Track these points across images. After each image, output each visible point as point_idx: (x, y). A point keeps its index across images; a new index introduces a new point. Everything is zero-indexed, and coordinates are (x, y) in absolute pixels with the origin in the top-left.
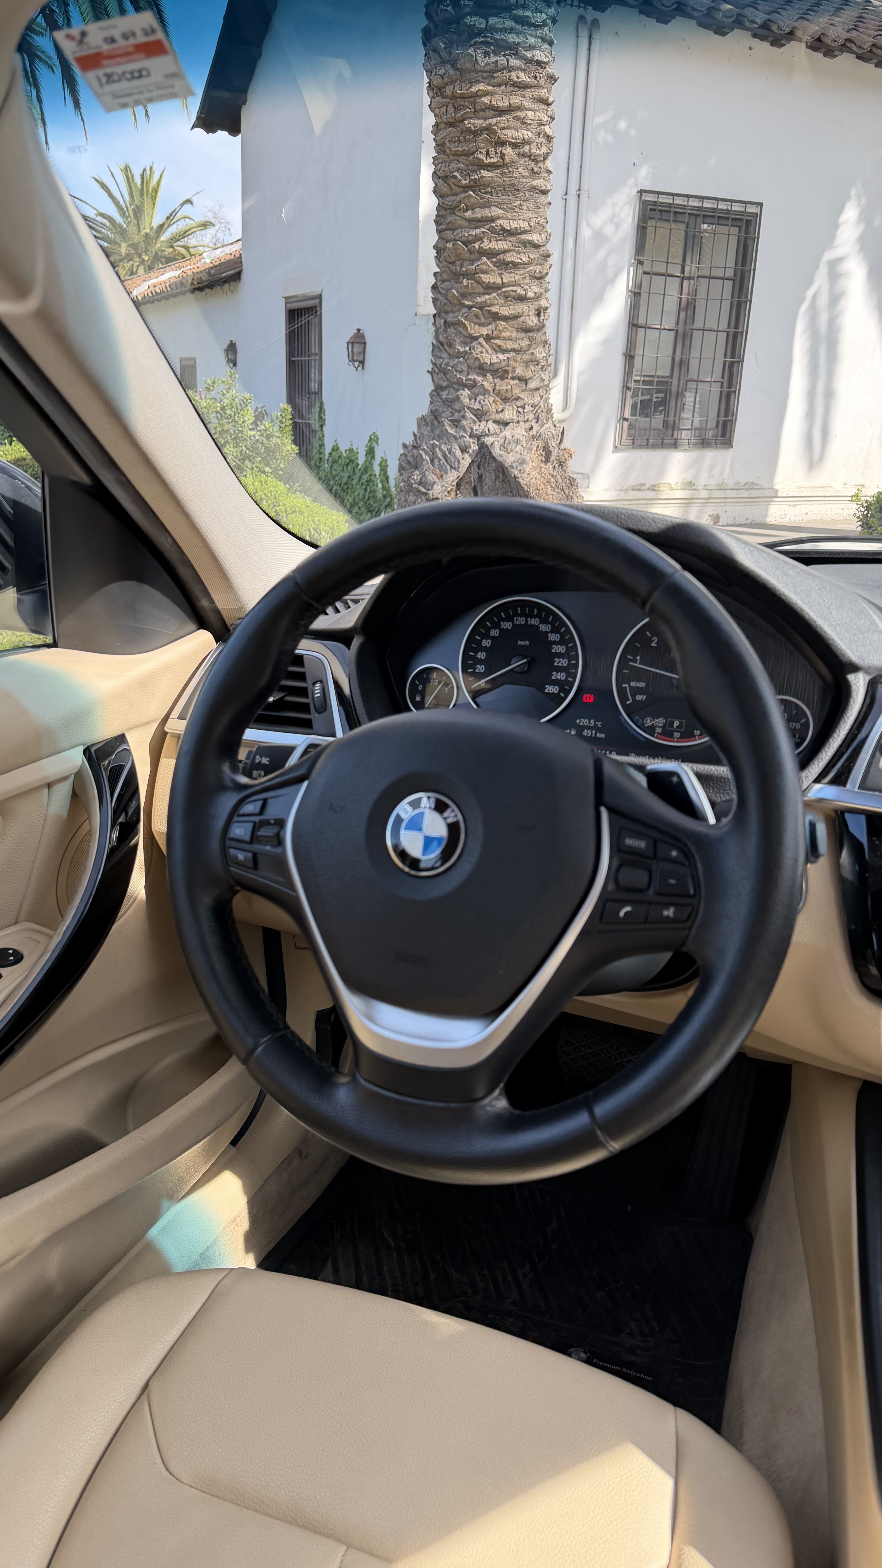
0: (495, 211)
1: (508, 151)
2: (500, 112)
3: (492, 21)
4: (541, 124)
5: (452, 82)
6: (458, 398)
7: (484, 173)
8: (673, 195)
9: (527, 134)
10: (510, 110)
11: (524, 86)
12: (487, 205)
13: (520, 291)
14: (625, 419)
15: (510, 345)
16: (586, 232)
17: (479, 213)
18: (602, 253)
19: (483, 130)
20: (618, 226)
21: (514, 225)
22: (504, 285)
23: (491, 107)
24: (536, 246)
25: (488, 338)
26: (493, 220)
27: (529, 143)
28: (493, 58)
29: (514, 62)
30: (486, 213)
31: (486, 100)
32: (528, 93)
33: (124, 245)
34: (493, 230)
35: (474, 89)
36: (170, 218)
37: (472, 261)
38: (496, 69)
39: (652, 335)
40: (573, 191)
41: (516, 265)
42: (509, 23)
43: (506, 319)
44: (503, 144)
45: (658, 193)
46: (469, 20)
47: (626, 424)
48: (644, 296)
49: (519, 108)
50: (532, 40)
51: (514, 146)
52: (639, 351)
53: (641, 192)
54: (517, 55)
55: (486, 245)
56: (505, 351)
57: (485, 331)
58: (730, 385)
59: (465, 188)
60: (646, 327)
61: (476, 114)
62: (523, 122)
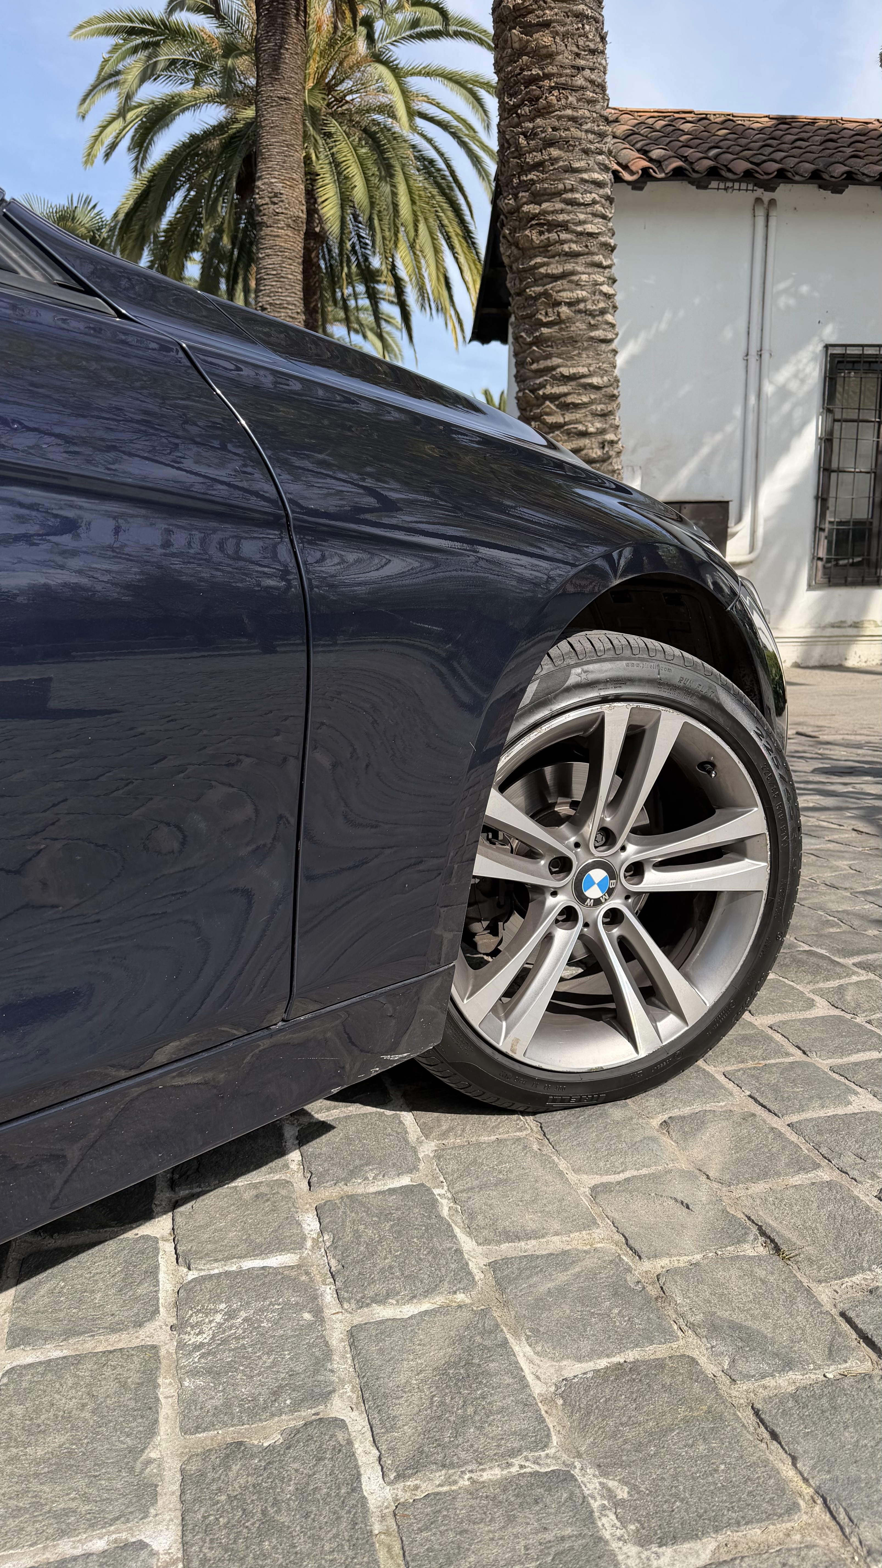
0: (556, 361)
1: (564, 310)
2: (555, 278)
3: (545, 205)
4: (596, 284)
5: (517, 260)
7: (545, 330)
8: (863, 346)
9: (581, 294)
10: (563, 276)
11: (575, 255)
12: (549, 357)
13: (581, 427)
14: (820, 559)
17: (543, 364)
18: (788, 406)
19: (540, 295)
21: (573, 371)
22: (566, 424)
23: (547, 276)
24: (597, 388)
26: (554, 368)
27: (584, 300)
28: (547, 235)
29: (564, 236)
30: (549, 363)
31: (542, 270)
32: (581, 259)
34: (554, 378)
35: (532, 263)
37: (539, 406)
38: (549, 244)
39: (846, 478)
40: (753, 351)
41: (576, 406)
42: (559, 206)
44: (558, 304)
46: (526, 208)
47: (820, 563)
48: (836, 443)
49: (573, 273)
50: (582, 217)
51: (570, 304)
52: (832, 493)
53: (827, 347)
54: (568, 231)
55: (549, 390)
59: (531, 344)
60: (839, 471)
61: (536, 283)
62: (577, 284)
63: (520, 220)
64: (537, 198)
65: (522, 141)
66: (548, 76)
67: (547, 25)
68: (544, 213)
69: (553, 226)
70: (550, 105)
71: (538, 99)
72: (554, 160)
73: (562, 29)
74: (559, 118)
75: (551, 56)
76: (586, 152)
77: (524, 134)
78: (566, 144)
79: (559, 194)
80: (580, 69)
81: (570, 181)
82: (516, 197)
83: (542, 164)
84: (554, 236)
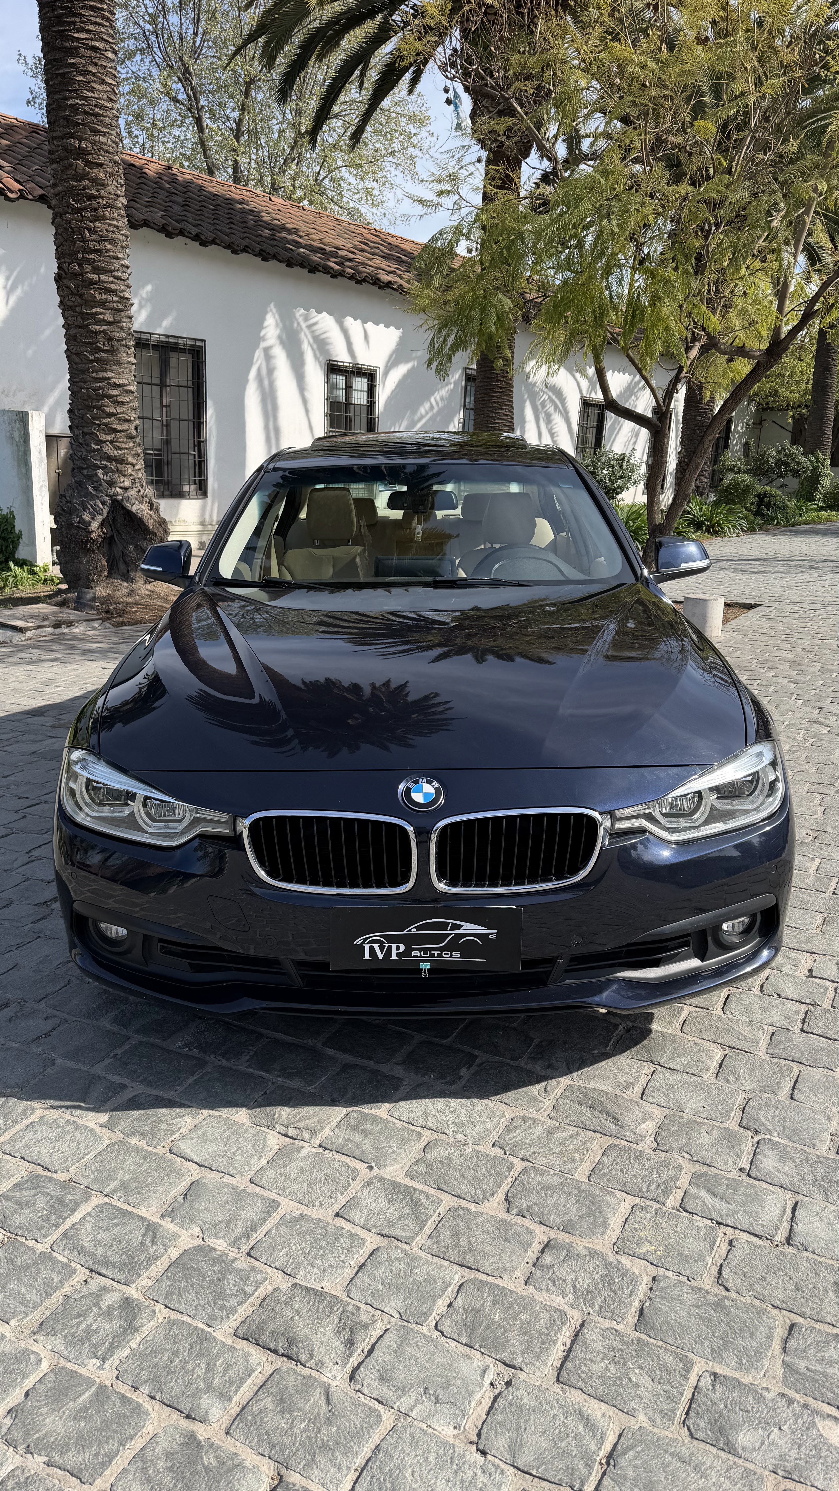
0: (110, 374)
2: (109, 323)
3: (102, 277)
4: (130, 329)
5: (80, 305)
6: (96, 474)
7: (103, 354)
9: (124, 335)
10: (114, 322)
12: (106, 371)
15: (124, 446)
17: (101, 375)
19: (100, 332)
21: (121, 382)
22: (118, 413)
23: (104, 321)
25: (111, 442)
26: (109, 379)
28: (104, 296)
29: (114, 298)
30: (105, 375)
31: (101, 317)
35: (94, 310)
37: (99, 401)
38: (105, 301)
41: (123, 403)
42: (111, 279)
43: (120, 431)
46: (89, 275)
51: (118, 341)
54: (115, 295)
56: (121, 449)
57: (109, 438)
59: (92, 361)
61: (96, 323)
62: (121, 328)
63: (83, 281)
64: (97, 270)
65: (87, 233)
66: (102, 197)
67: (101, 165)
68: (103, 282)
69: (109, 291)
70: (104, 216)
71: (96, 210)
72: (108, 251)
73: (110, 170)
74: (110, 225)
75: (104, 185)
76: (123, 247)
77: (89, 230)
78: (113, 242)
79: (111, 271)
80: (118, 196)
81: (115, 264)
82: (80, 265)
83: (100, 250)
84: (109, 298)
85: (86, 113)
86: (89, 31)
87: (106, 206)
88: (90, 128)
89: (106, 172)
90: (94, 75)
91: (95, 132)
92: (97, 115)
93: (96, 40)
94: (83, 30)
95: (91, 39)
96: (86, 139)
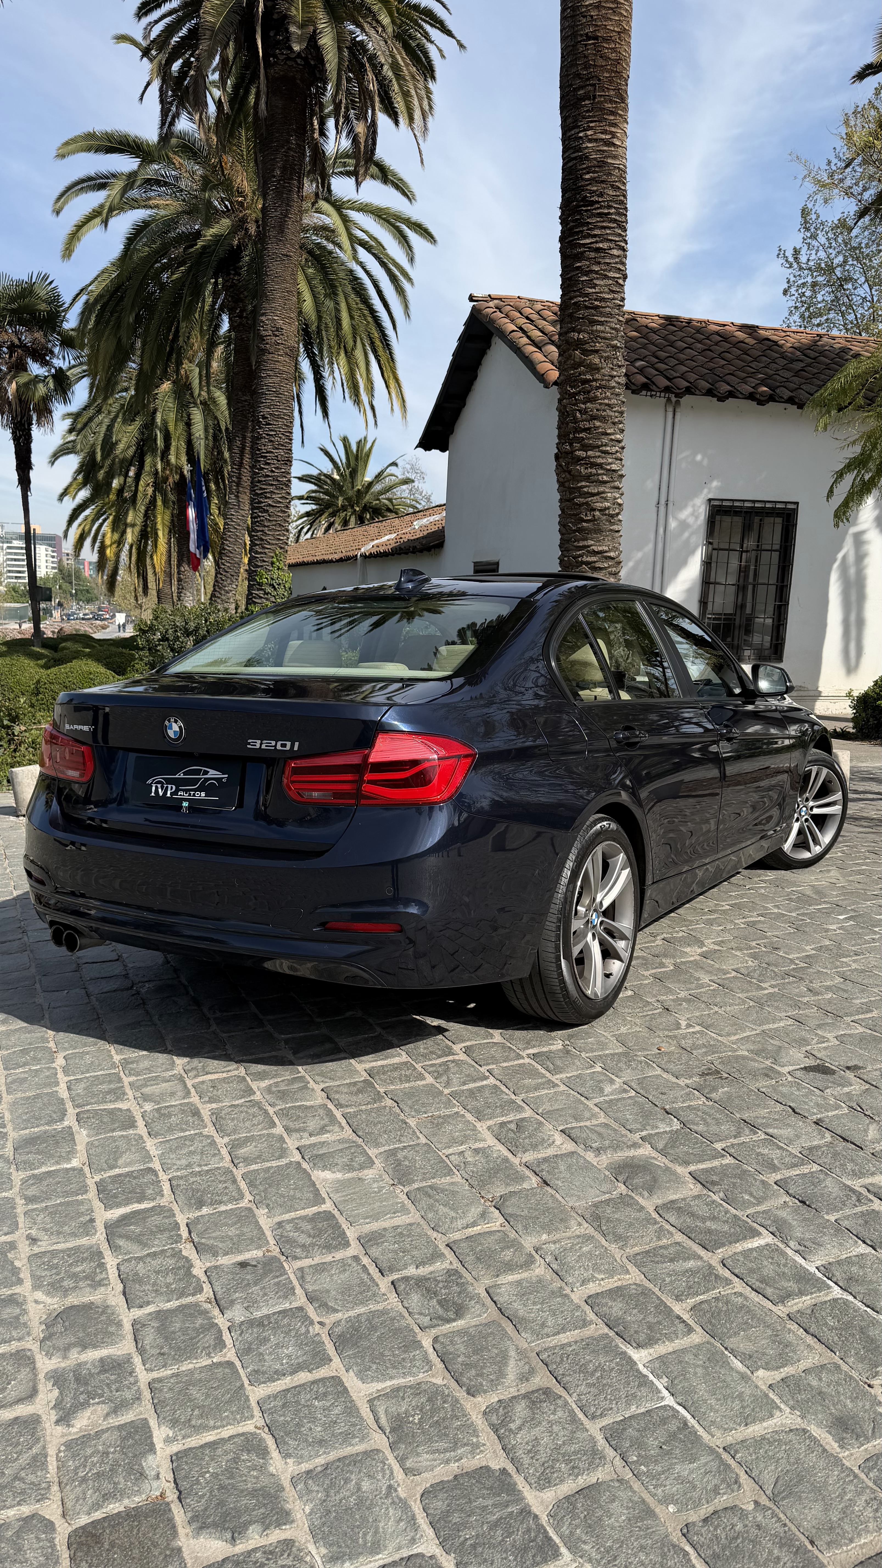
0: (590, 542)
1: (597, 513)
2: (593, 495)
3: (590, 453)
4: (615, 498)
5: (571, 481)
7: (584, 524)
9: (607, 504)
10: (598, 494)
11: (605, 482)
12: (586, 539)
16: (673, 524)
17: (582, 543)
18: (686, 535)
19: (583, 504)
20: (697, 518)
21: (600, 549)
23: (588, 493)
24: (613, 558)
26: (589, 546)
27: (608, 508)
28: (590, 470)
29: (600, 472)
30: (585, 543)
31: (586, 489)
32: (608, 485)
33: (341, 499)
34: (588, 552)
35: (579, 484)
36: (379, 477)
38: (591, 475)
39: (720, 588)
40: (663, 501)
41: (601, 569)
42: (598, 454)
44: (594, 510)
45: (722, 500)
46: (577, 453)
48: (714, 565)
49: (603, 492)
50: (610, 460)
51: (600, 511)
52: (710, 599)
53: (710, 500)
54: (602, 468)
55: (585, 559)
58: (779, 620)
59: (575, 531)
60: (716, 583)
61: (580, 496)
62: (605, 499)
63: (573, 458)
64: (585, 448)
65: (578, 415)
66: (596, 380)
67: (597, 351)
68: (589, 457)
69: (594, 465)
70: (596, 396)
71: (589, 392)
72: (597, 428)
73: (605, 355)
74: (601, 404)
75: (598, 369)
76: (614, 423)
78: (604, 419)
79: (598, 447)
80: (613, 377)
81: (605, 440)
82: (571, 445)
83: (589, 429)
84: (594, 471)
85: (587, 308)
86: (595, 236)
87: (597, 388)
88: (588, 320)
89: (601, 357)
90: (597, 272)
91: (593, 322)
92: (597, 307)
93: (601, 242)
94: (590, 236)
95: (596, 242)
96: (584, 331)
